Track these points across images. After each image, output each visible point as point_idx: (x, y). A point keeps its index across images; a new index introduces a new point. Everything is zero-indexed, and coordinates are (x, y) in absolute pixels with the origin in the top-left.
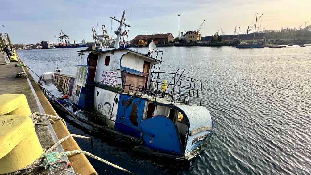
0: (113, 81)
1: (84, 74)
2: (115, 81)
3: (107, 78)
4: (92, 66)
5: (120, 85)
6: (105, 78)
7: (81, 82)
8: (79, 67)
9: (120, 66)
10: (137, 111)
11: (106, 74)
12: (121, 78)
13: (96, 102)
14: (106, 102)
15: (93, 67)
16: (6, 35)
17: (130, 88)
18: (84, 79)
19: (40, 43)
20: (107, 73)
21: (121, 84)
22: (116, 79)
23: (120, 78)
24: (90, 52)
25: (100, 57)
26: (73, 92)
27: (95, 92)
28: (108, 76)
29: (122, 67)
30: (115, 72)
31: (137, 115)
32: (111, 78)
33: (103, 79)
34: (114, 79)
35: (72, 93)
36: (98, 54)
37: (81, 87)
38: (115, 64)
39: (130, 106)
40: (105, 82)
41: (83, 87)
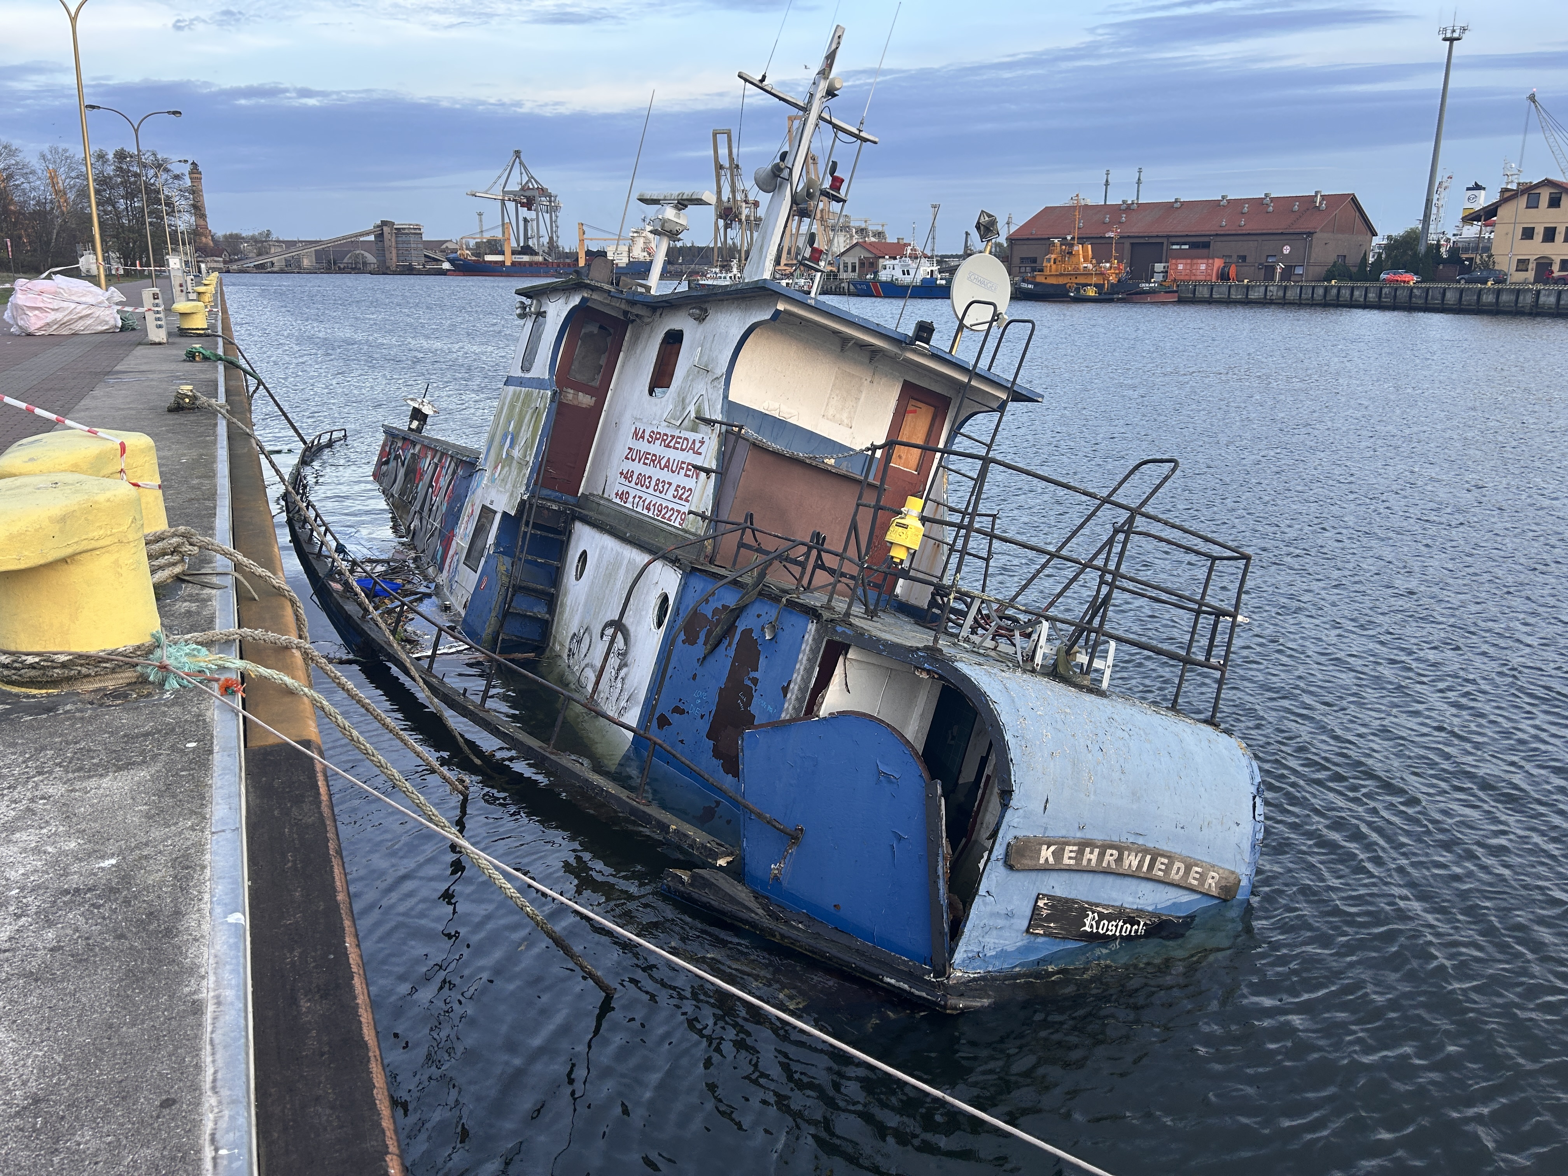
0: (669, 496)
1: (524, 436)
2: (683, 494)
3: (649, 471)
4: (579, 387)
5: (703, 517)
6: (638, 468)
7: (504, 481)
8: (511, 389)
9: (726, 397)
10: (755, 681)
11: (644, 446)
12: (713, 476)
13: (566, 615)
14: (609, 618)
15: (585, 400)
16: (186, 169)
17: (748, 538)
18: (523, 464)
19: (368, 234)
20: (654, 437)
21: (708, 514)
22: (690, 483)
23: (708, 471)
24: (576, 300)
25: (636, 339)
26: (454, 543)
27: (571, 553)
28: (655, 460)
29: (731, 407)
30: (692, 436)
31: (753, 709)
32: (665, 475)
33: (627, 476)
34: (678, 479)
35: (451, 553)
36: (626, 313)
37: (498, 518)
38: (701, 387)
39: (723, 646)
40: (633, 493)
41: (505, 514)
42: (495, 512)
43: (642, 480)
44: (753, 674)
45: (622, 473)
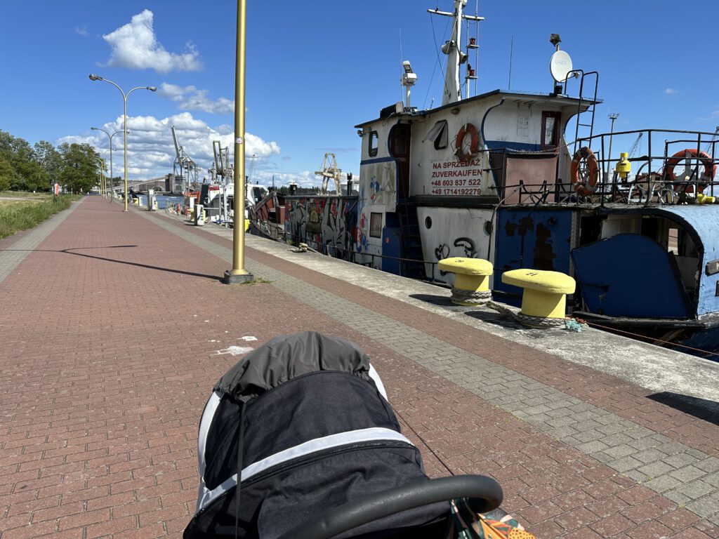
0: (467, 185)
2: (475, 183)
3: (449, 178)
4: (400, 156)
5: (492, 188)
6: (442, 179)
7: (381, 201)
8: (367, 165)
9: (484, 140)
10: (551, 241)
11: (442, 170)
12: (491, 171)
13: (428, 243)
14: (456, 238)
15: (403, 160)
17: (522, 190)
18: (390, 192)
20: (446, 165)
21: (494, 186)
22: (477, 177)
23: (488, 171)
25: (417, 130)
26: (359, 231)
27: (420, 219)
28: (451, 173)
29: (489, 143)
32: (460, 178)
33: (438, 183)
34: (471, 177)
35: (358, 234)
37: (384, 215)
40: (443, 189)
41: (388, 214)
42: (381, 214)
43: (445, 183)
44: (550, 239)
45: (433, 183)
